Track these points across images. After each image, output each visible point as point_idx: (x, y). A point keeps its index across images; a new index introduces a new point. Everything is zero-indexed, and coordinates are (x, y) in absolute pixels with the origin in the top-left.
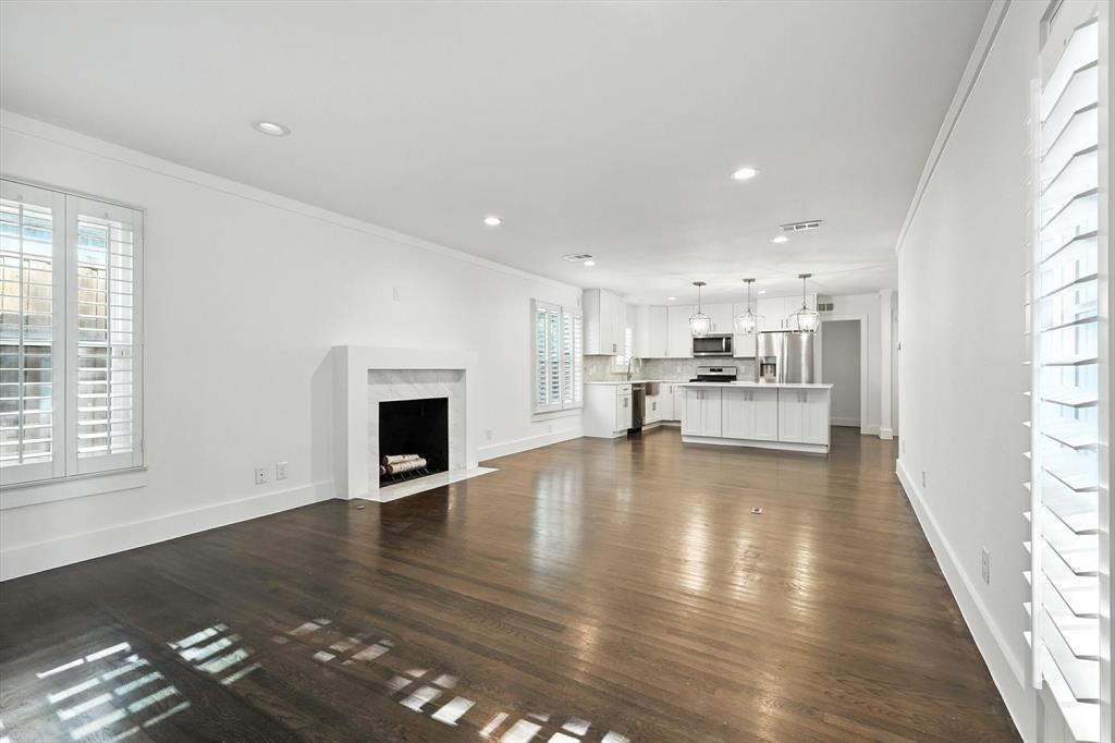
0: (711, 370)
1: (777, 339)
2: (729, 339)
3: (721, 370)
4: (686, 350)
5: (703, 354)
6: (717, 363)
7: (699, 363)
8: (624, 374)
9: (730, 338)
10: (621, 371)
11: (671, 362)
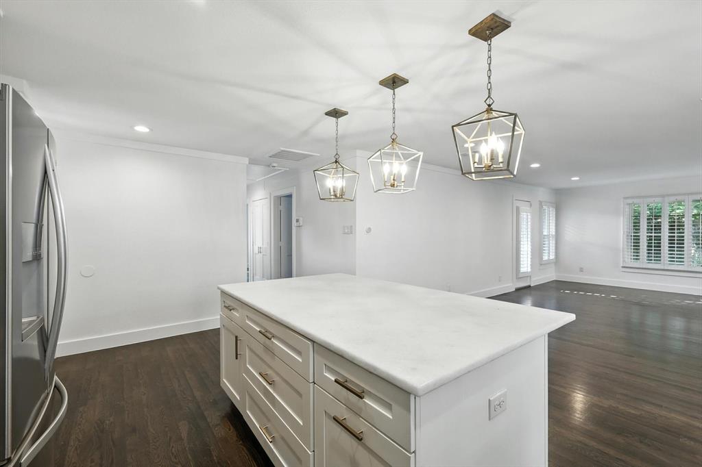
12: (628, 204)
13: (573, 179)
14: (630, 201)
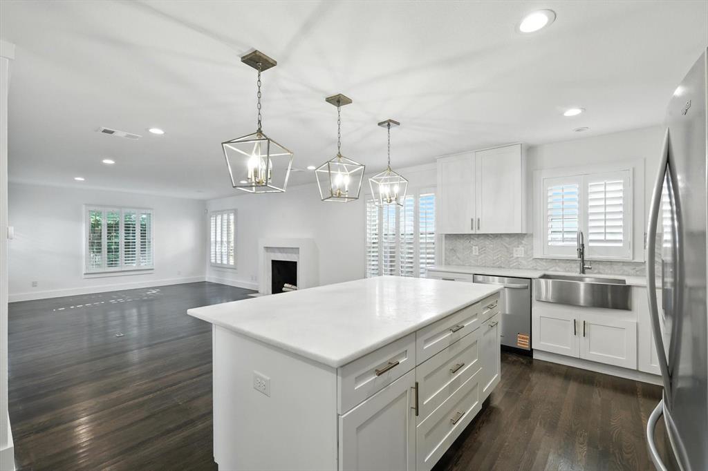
12: (90, 211)
13: (77, 179)
14: (92, 208)
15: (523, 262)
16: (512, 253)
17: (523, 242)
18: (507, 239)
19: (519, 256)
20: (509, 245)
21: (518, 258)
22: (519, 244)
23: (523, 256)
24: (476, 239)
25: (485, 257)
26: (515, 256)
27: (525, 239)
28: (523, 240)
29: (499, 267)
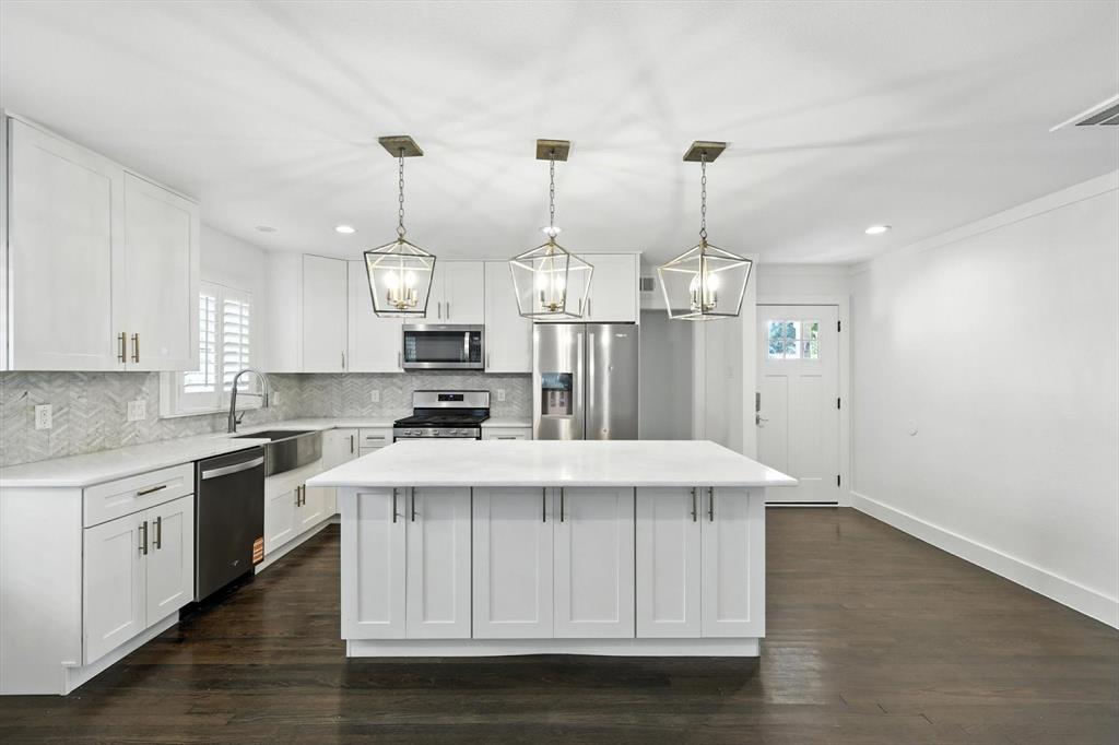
0: (442, 398)
1: (564, 337)
2: (476, 334)
3: (460, 398)
4: (389, 357)
5: (426, 365)
6: (454, 383)
7: (417, 382)
8: (221, 414)
9: (478, 334)
10: (211, 408)
11: (359, 381)
15: (145, 430)
16: (125, 414)
17: (144, 389)
18: (116, 384)
19: (136, 418)
20: (121, 396)
21: (135, 422)
22: (136, 394)
23: (143, 418)
24: (43, 384)
25: (69, 429)
26: (130, 419)
27: (147, 382)
28: (142, 384)
29: (99, 450)
